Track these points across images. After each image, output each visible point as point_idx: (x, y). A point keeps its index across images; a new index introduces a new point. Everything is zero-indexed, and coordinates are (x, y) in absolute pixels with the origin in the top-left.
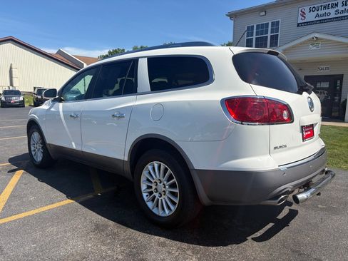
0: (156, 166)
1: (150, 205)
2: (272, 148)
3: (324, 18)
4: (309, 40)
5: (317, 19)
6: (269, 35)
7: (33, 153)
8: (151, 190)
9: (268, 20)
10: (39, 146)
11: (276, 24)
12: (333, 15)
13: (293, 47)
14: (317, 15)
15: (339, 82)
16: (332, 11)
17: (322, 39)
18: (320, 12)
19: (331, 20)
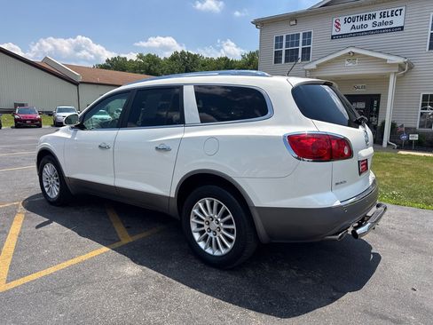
0: (208, 203)
1: (202, 245)
2: (334, 184)
3: (361, 30)
4: (345, 55)
5: (353, 31)
6: (300, 47)
7: (46, 189)
8: (202, 229)
9: (300, 30)
10: (54, 180)
11: (307, 35)
12: (370, 28)
13: (328, 62)
14: (353, 27)
15: (376, 102)
16: (370, 23)
17: (359, 54)
18: (356, 24)
19: (369, 33)
